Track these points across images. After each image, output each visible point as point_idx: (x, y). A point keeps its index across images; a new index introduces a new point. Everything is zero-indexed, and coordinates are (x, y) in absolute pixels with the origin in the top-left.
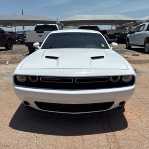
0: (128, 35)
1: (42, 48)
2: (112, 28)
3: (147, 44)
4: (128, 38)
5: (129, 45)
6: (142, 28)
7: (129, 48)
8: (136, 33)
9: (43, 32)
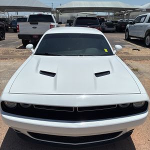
0: (128, 26)
1: (36, 54)
2: (109, 14)
3: (148, 37)
4: (127, 29)
5: (129, 36)
6: (143, 19)
7: (128, 39)
8: (136, 24)
9: (37, 24)
